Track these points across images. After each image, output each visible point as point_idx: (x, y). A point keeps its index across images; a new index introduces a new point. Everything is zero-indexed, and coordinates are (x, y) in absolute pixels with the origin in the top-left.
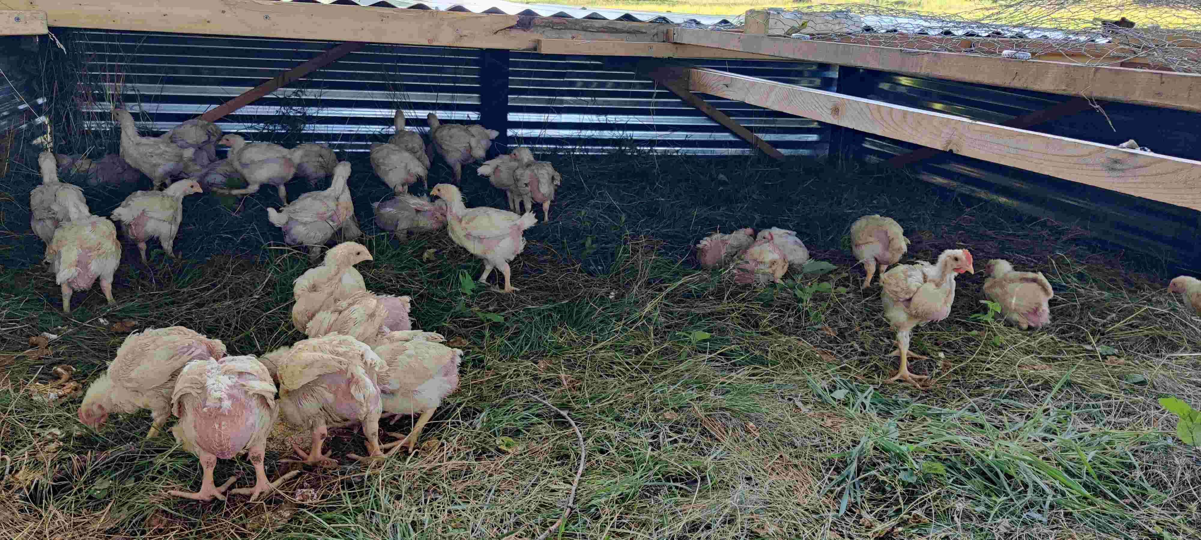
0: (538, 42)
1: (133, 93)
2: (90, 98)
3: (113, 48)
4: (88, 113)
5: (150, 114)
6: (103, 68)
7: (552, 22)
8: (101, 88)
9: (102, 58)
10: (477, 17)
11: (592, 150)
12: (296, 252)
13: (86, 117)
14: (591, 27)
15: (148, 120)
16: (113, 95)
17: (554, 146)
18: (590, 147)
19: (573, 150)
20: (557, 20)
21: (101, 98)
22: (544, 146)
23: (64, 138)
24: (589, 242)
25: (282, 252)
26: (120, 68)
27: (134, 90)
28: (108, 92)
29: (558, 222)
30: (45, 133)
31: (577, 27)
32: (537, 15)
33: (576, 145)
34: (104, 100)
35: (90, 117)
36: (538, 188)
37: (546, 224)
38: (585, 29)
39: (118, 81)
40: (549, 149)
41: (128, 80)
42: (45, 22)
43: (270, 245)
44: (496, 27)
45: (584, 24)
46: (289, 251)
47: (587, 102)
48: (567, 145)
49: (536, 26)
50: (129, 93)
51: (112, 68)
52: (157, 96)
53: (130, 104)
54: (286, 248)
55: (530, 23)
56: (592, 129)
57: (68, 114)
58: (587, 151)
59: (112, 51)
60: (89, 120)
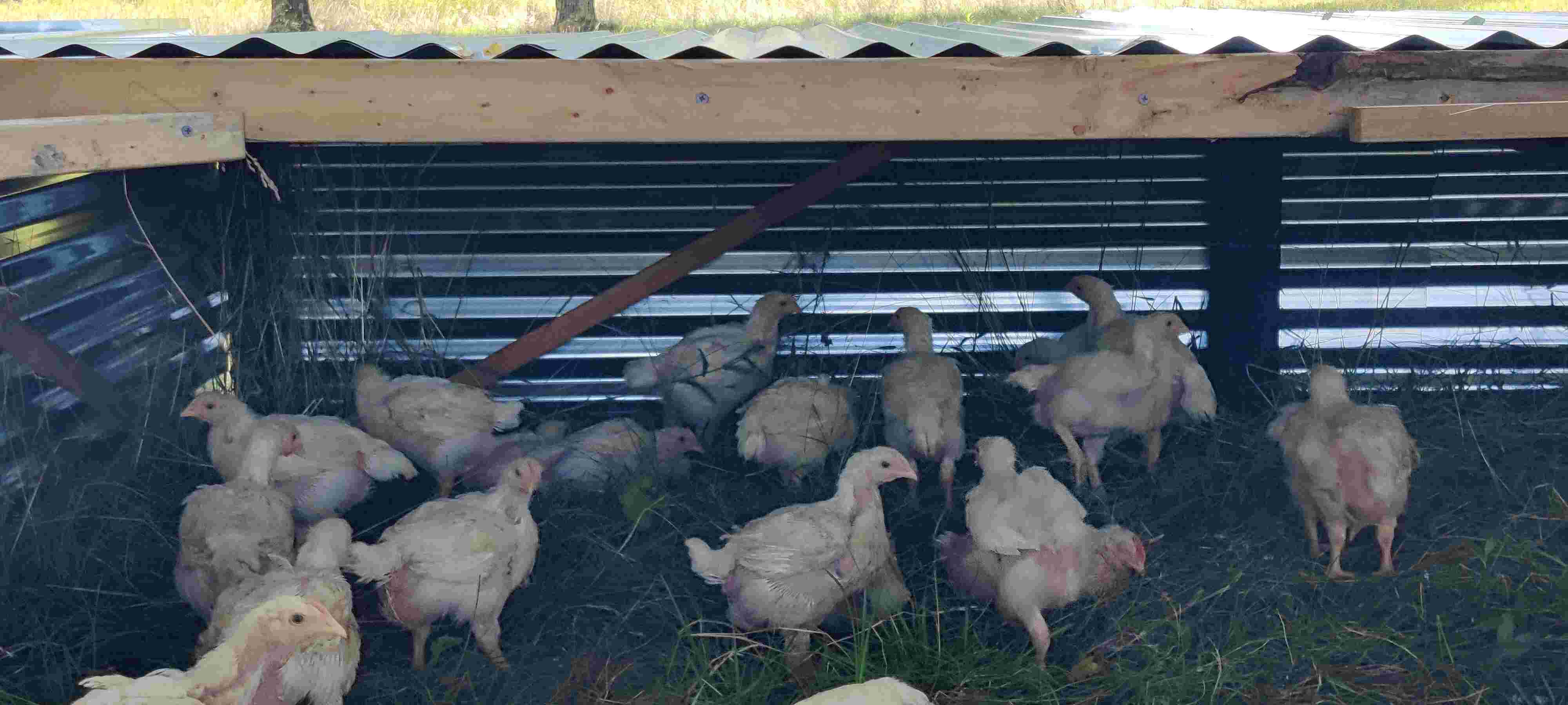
0: (1354, 114)
1: (408, 275)
2: (318, 287)
3: (370, 177)
4: (313, 323)
5: (439, 322)
6: (348, 222)
7: (1388, 64)
8: (340, 267)
9: (345, 200)
10: (1196, 65)
11: (1511, 379)
12: (756, 645)
13: (307, 333)
14: (1494, 69)
15: (437, 336)
16: (365, 280)
17: (1408, 371)
18: (1505, 371)
19: (1460, 379)
20: (1402, 58)
21: (342, 290)
22: (1381, 371)
23: (259, 380)
24: (1505, 628)
25: (725, 647)
26: (383, 221)
27: (410, 268)
28: (355, 275)
29: (1418, 574)
30: (223, 370)
31: (1455, 71)
32: (1347, 47)
33: (1467, 366)
34: (347, 295)
35: (315, 331)
36: (1366, 483)
37: (1387, 579)
38: (1475, 76)
39: (378, 251)
40: (1392, 380)
41: (399, 246)
42: (239, 133)
43: (695, 628)
44: (1243, 86)
45: (1474, 63)
46: (740, 643)
47: (1495, 254)
48: (1444, 366)
49: (1345, 75)
50: (400, 275)
51: (366, 222)
52: (457, 281)
53: (401, 301)
54: (734, 636)
55: (1330, 68)
56: (1510, 324)
57: (270, 326)
58: (1499, 380)
59: (367, 184)
60: (313, 338)
